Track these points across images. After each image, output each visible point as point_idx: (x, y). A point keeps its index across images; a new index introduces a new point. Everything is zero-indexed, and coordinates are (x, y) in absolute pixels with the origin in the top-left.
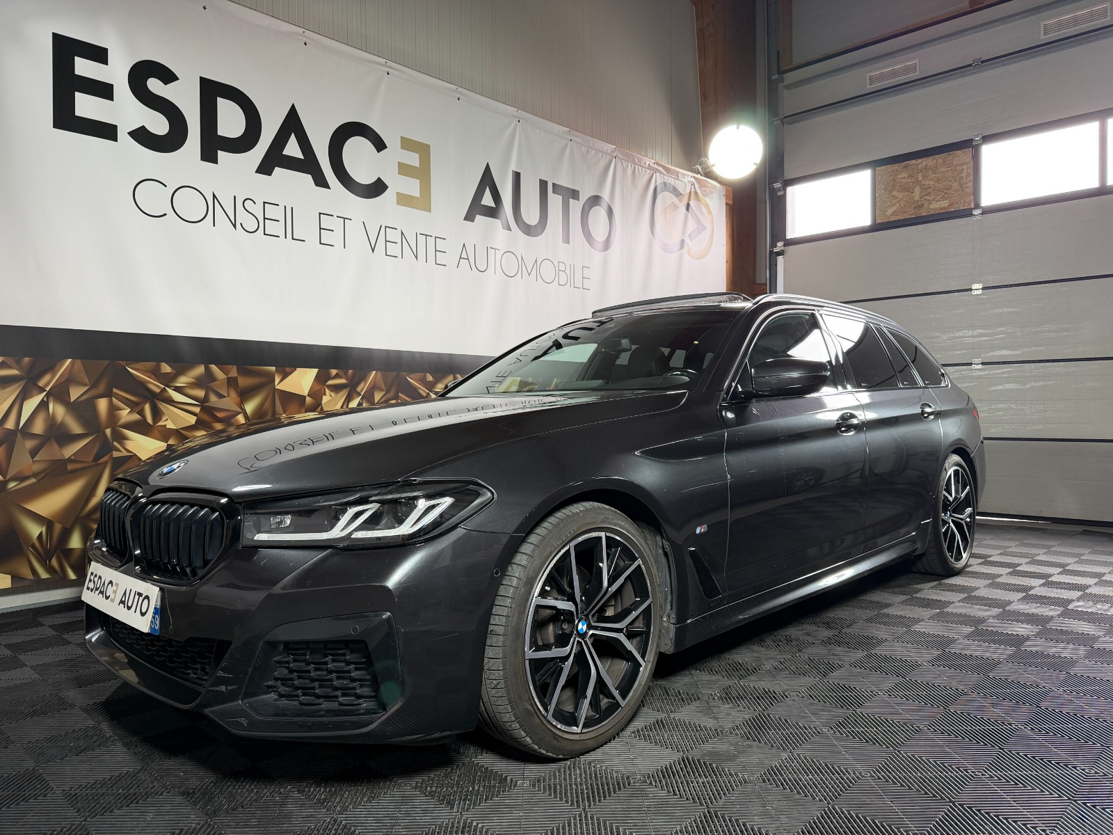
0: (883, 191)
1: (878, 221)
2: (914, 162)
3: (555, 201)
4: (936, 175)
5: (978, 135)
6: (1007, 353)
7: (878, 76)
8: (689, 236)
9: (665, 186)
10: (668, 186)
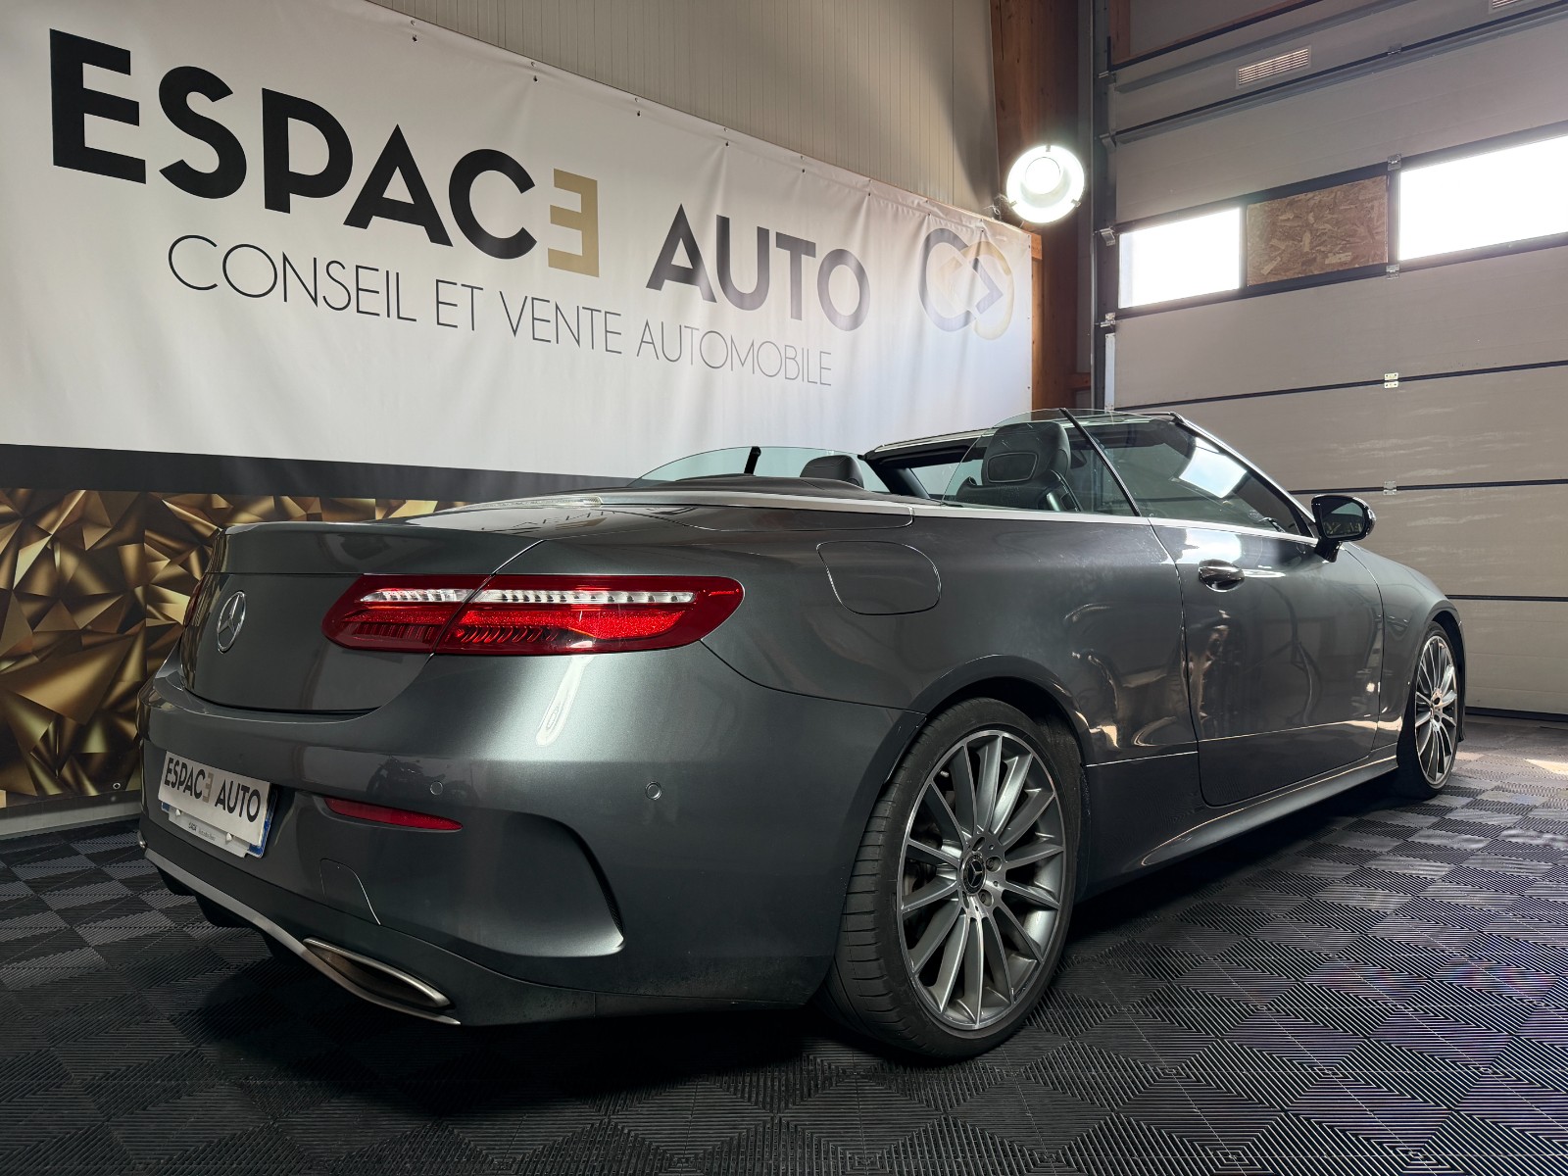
0: (1258, 240)
1: (1251, 283)
2: (1302, 196)
3: (780, 258)
4: (1335, 216)
5: (1394, 157)
6: (1434, 472)
7: (1253, 71)
8: (978, 306)
9: (942, 235)
10: (946, 234)
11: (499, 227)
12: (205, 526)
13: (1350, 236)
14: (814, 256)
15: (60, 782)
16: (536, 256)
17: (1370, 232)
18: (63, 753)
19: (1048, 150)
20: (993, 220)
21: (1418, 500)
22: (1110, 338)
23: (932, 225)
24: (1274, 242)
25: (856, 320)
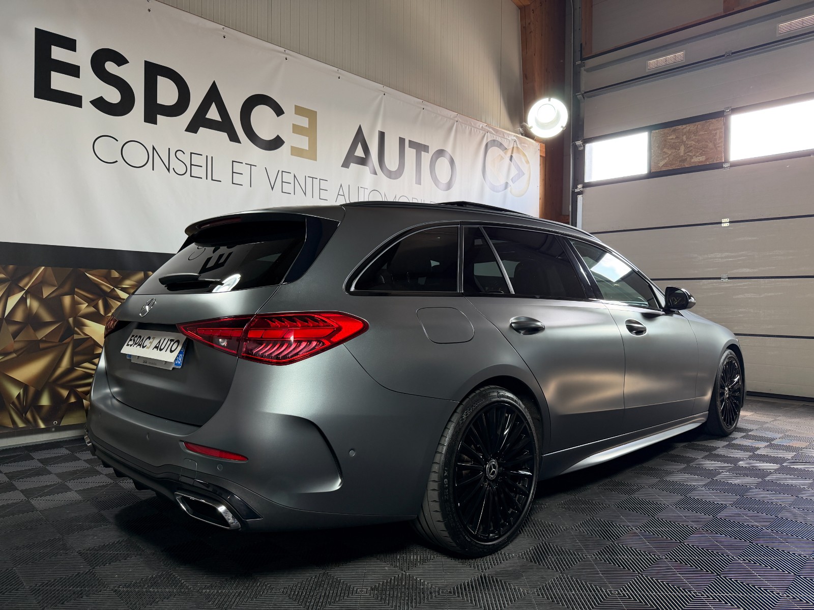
0: (657, 149)
1: (653, 171)
2: (680, 127)
3: (410, 153)
4: (697, 137)
5: (728, 108)
6: (748, 270)
7: (655, 63)
8: (512, 180)
9: (494, 143)
10: (496, 142)
11: (266, 134)
12: (106, 287)
13: (705, 148)
14: (428, 152)
15: (26, 421)
16: (284, 149)
17: (715, 146)
18: (28, 405)
19: (549, 100)
20: (520, 136)
21: (739, 284)
22: (580, 197)
23: (489, 138)
24: (665, 150)
25: (449, 186)
